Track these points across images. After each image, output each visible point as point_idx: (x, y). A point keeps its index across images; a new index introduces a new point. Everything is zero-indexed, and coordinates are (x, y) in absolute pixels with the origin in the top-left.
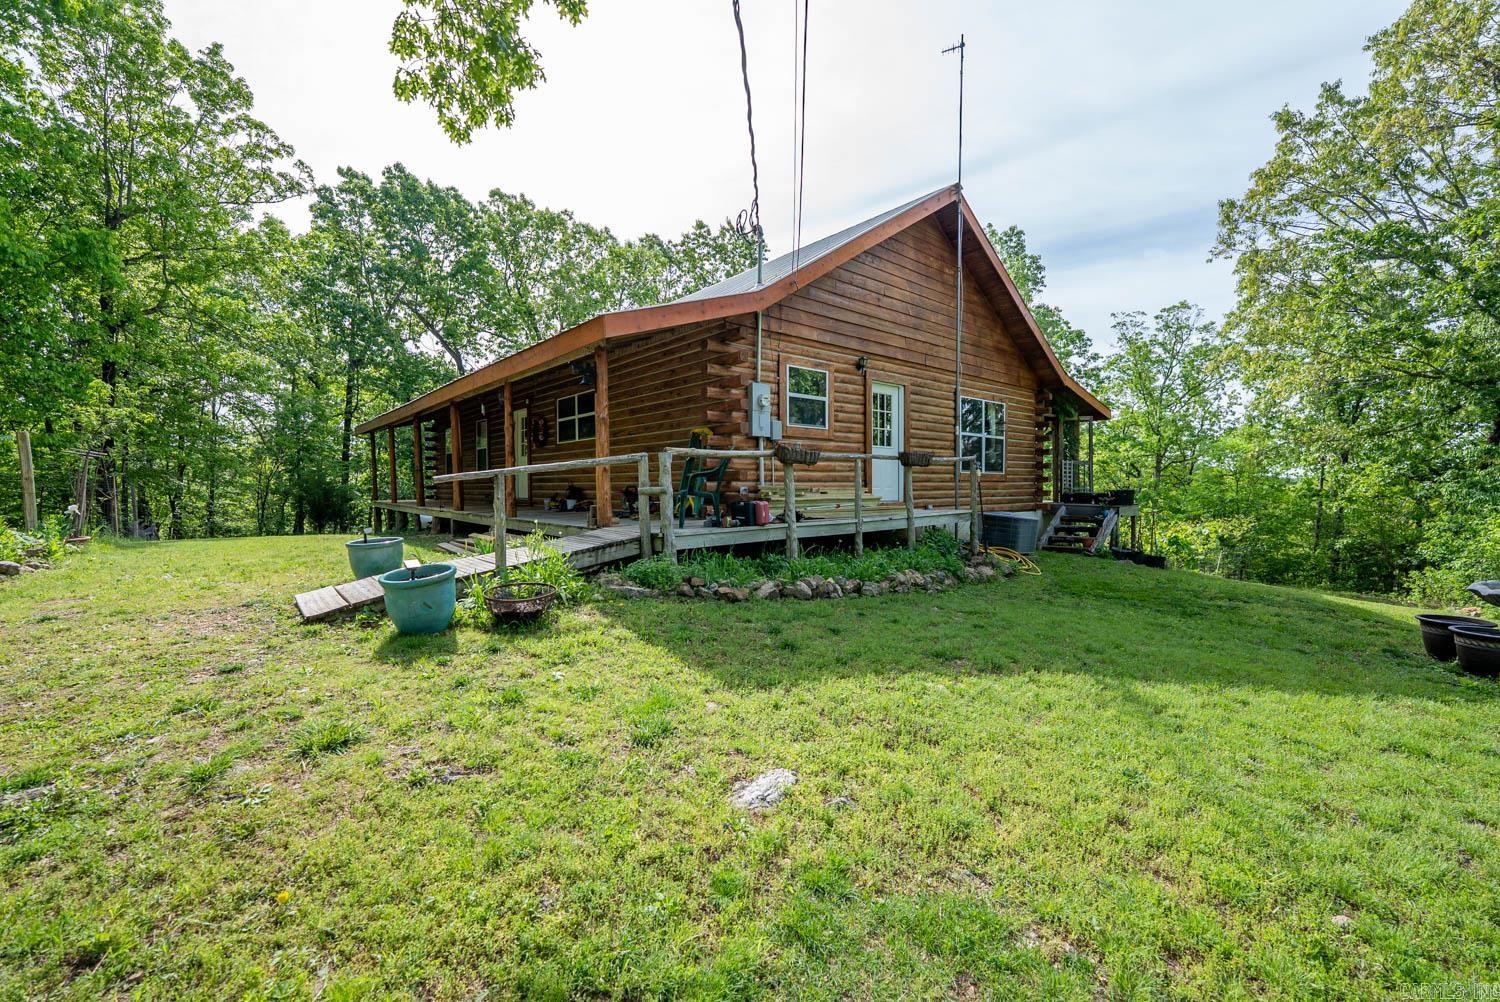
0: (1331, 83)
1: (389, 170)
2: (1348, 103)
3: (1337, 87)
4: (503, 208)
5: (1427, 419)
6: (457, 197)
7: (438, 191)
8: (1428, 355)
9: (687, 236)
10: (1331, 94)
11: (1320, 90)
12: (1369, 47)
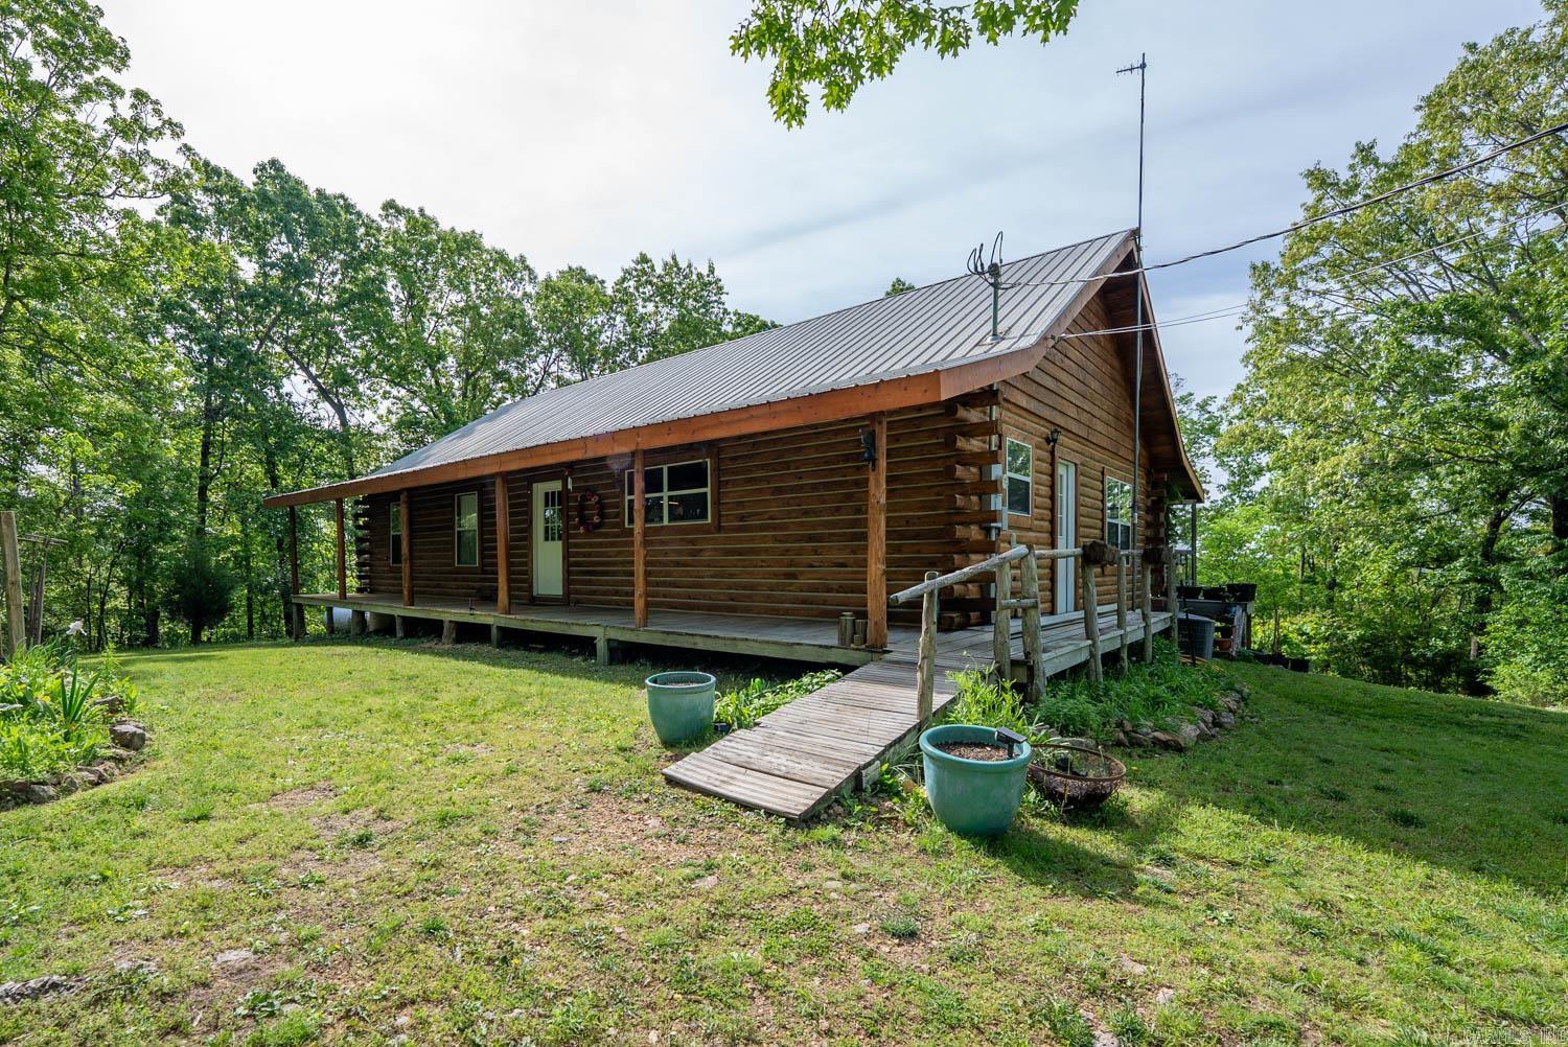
0: (1365, 143)
1: (263, 168)
2: (1386, 165)
3: (1372, 147)
4: (401, 224)
5: (1466, 505)
6: (348, 208)
7: (326, 198)
8: (1491, 438)
9: (627, 272)
10: (1366, 154)
11: (1353, 150)
12: (1421, 107)
